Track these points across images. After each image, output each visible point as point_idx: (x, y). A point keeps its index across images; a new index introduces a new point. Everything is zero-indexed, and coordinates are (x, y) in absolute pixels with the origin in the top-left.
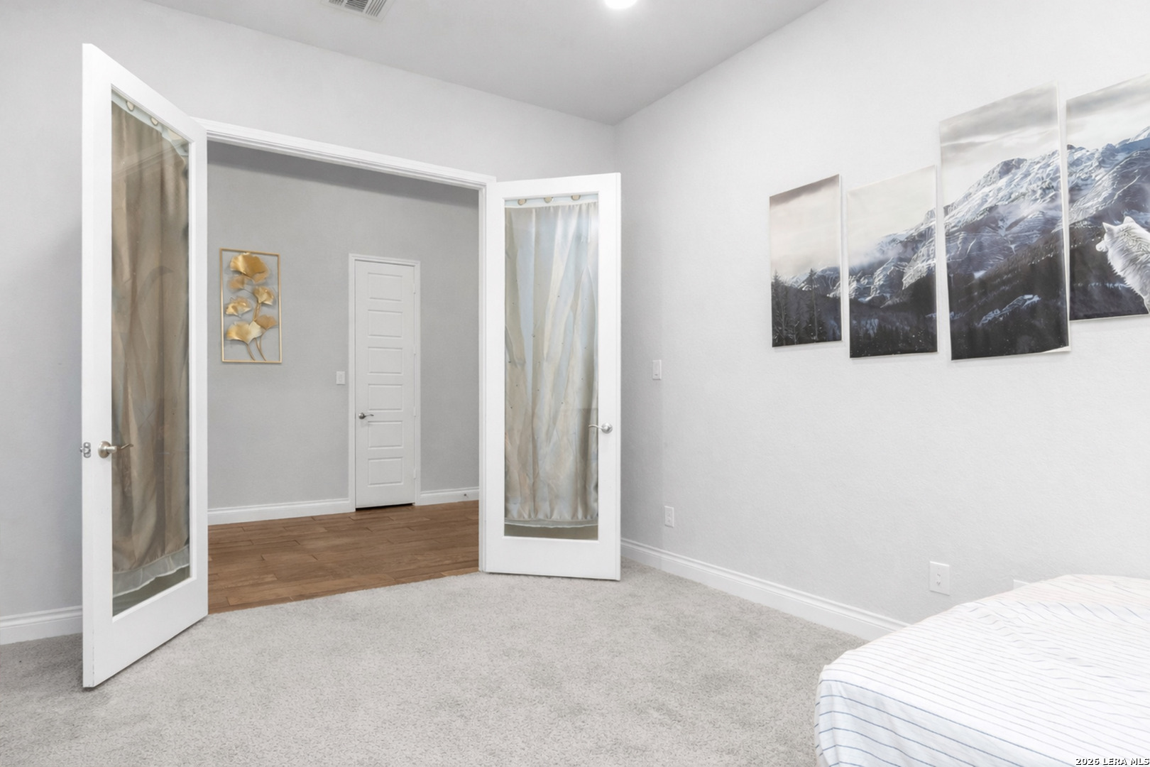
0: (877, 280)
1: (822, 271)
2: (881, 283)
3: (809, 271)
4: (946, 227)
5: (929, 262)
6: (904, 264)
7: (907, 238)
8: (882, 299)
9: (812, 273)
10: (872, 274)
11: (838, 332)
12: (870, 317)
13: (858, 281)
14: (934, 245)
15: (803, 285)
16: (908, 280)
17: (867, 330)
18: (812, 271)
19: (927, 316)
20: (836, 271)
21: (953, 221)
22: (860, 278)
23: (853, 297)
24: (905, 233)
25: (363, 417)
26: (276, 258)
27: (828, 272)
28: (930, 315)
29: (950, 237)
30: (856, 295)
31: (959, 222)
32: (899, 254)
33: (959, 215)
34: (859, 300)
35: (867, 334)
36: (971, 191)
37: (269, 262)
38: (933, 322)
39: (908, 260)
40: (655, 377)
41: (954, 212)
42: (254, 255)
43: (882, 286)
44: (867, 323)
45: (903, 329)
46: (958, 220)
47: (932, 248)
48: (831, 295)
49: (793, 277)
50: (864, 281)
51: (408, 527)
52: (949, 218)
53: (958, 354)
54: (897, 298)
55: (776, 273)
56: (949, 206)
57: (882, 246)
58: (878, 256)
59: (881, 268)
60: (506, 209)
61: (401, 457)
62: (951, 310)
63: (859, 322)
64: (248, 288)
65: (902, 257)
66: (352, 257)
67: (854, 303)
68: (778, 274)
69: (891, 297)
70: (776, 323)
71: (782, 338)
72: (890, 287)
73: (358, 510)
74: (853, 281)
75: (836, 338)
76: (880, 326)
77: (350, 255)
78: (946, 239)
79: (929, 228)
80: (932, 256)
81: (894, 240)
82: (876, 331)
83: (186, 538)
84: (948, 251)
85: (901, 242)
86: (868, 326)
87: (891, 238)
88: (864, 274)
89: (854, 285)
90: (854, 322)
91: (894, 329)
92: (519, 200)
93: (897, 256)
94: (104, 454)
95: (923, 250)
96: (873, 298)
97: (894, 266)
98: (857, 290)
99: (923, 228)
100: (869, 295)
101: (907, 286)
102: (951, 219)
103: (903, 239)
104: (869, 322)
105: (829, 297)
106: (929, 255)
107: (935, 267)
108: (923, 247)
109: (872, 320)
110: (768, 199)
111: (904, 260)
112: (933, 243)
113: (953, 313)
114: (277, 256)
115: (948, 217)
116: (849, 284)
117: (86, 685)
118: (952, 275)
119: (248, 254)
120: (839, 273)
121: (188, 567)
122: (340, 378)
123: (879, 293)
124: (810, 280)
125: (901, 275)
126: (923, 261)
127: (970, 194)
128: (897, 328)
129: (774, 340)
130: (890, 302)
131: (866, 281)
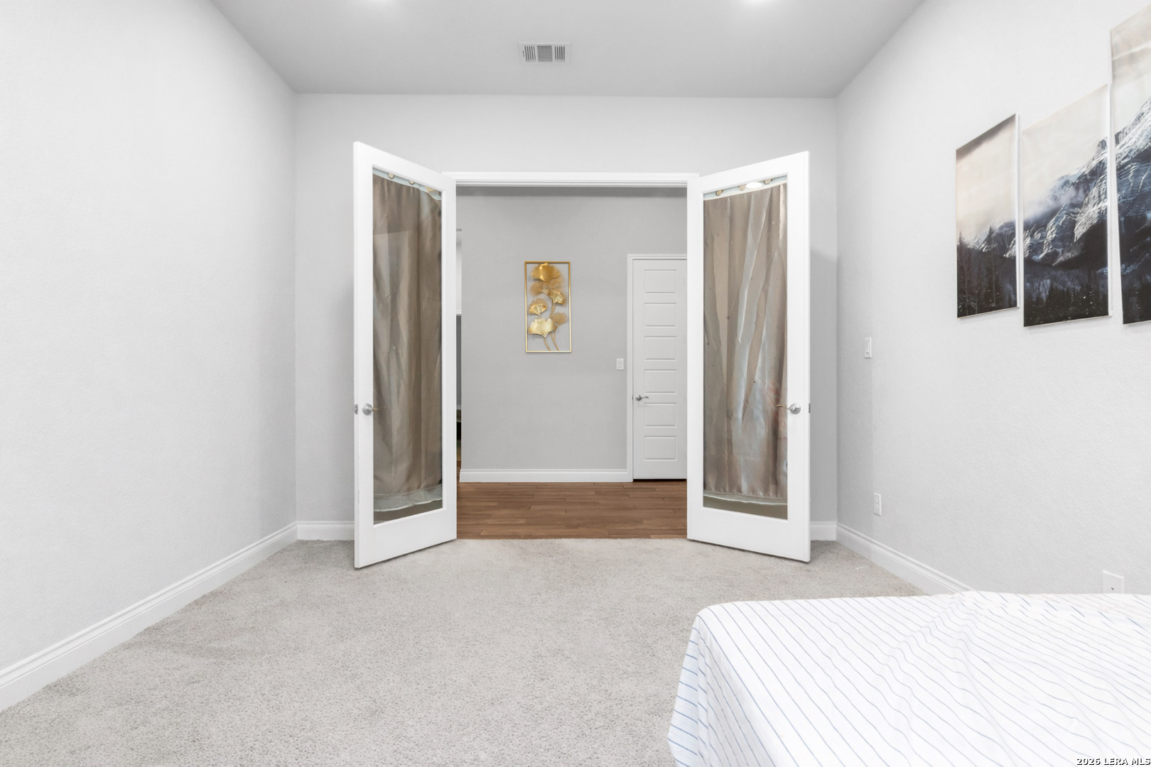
0: (1049, 233)
1: (1001, 228)
2: (1054, 236)
3: (988, 230)
4: (1116, 159)
5: (1099, 206)
6: (1076, 210)
7: (1079, 178)
8: (1054, 255)
9: (991, 232)
10: (1045, 226)
11: (1013, 296)
12: (1043, 278)
13: (1032, 236)
14: (1105, 183)
15: (983, 246)
16: (1079, 231)
17: (1040, 294)
18: (991, 230)
19: (1097, 272)
20: (1011, 226)
21: (1124, 151)
22: (1034, 232)
23: (1027, 255)
24: (1077, 172)
25: (640, 399)
26: (567, 265)
27: (1004, 229)
28: (1100, 271)
29: (1121, 170)
30: (1029, 252)
31: (1131, 151)
32: (1071, 199)
33: (1130, 144)
34: (1034, 257)
35: (1039, 299)
36: (1145, 109)
37: (562, 269)
38: (1104, 277)
39: (1080, 205)
40: (867, 356)
41: (1126, 139)
42: (551, 265)
43: (1053, 241)
44: (1039, 285)
45: (1074, 289)
46: (1129, 149)
47: (1103, 186)
48: (1007, 255)
49: (975, 239)
50: (1037, 236)
51: (662, 498)
52: (1121, 148)
53: (1129, 318)
54: (1069, 251)
55: (960, 234)
56: (1121, 132)
57: (1055, 192)
58: (1051, 204)
59: (1054, 219)
60: (704, 201)
61: (675, 436)
62: (1122, 261)
63: (1032, 284)
64: (545, 291)
65: (1074, 202)
66: (630, 257)
67: (1028, 262)
68: (963, 236)
69: (1063, 252)
70: (961, 291)
71: (965, 310)
72: (1062, 241)
73: (635, 481)
74: (1027, 236)
75: (1013, 304)
76: (1052, 290)
77: (629, 255)
78: (1117, 174)
79: (1100, 162)
80: (1103, 197)
81: (1066, 183)
82: (1048, 294)
83: (439, 479)
84: (1119, 190)
85: (1073, 184)
86: (1041, 289)
87: (1063, 181)
88: (1037, 228)
89: (1028, 241)
90: (1028, 285)
91: (1065, 289)
92: (717, 192)
93: (1069, 202)
94: (367, 412)
95: (1094, 191)
96: (1045, 255)
97: (1066, 214)
98: (1030, 247)
99: (1094, 163)
100: (1042, 253)
101: (1078, 238)
102: (1122, 148)
103: (1074, 180)
104: (1042, 283)
105: (1005, 257)
106: (1100, 196)
107: (1106, 209)
108: (1094, 186)
109: (1045, 281)
110: (955, 152)
111: (1077, 206)
112: (1104, 182)
113: (1124, 266)
114: (568, 263)
115: (1119, 146)
116: (1024, 240)
117: (356, 566)
118: (1123, 219)
119: (546, 264)
120: (1014, 229)
121: (441, 501)
122: (620, 366)
123: (1052, 249)
124: (989, 240)
125: (1073, 224)
126: (1094, 205)
127: (1143, 114)
128: (1068, 289)
129: (959, 310)
130: (1061, 259)
131: (1039, 235)
